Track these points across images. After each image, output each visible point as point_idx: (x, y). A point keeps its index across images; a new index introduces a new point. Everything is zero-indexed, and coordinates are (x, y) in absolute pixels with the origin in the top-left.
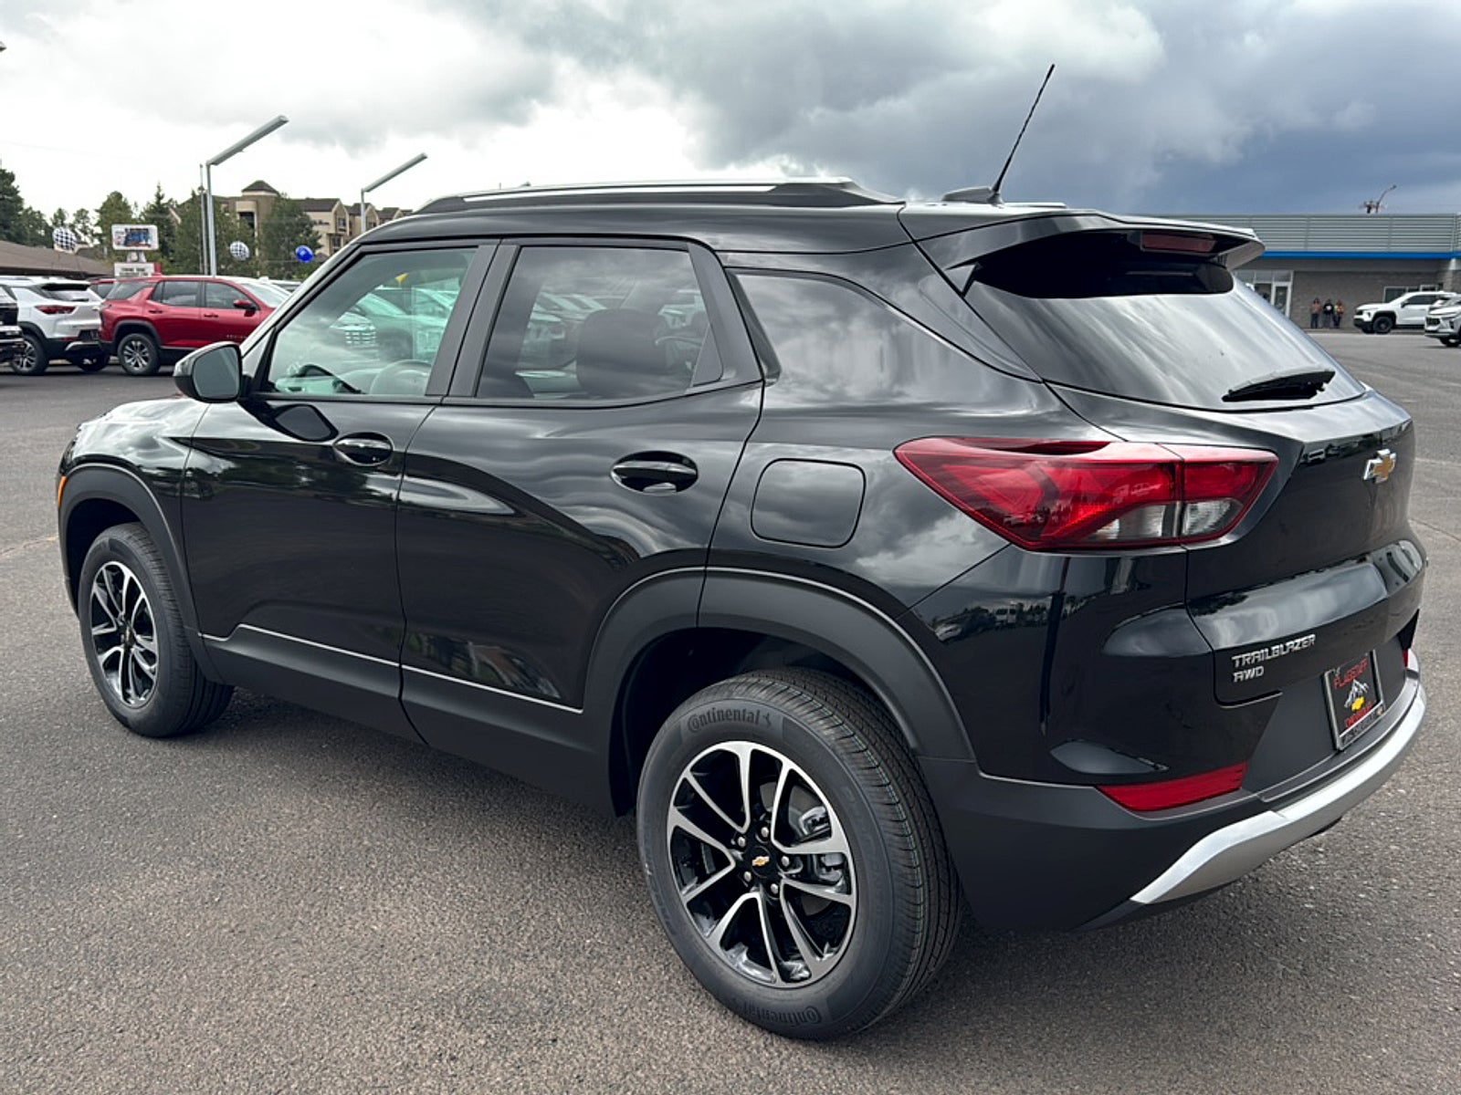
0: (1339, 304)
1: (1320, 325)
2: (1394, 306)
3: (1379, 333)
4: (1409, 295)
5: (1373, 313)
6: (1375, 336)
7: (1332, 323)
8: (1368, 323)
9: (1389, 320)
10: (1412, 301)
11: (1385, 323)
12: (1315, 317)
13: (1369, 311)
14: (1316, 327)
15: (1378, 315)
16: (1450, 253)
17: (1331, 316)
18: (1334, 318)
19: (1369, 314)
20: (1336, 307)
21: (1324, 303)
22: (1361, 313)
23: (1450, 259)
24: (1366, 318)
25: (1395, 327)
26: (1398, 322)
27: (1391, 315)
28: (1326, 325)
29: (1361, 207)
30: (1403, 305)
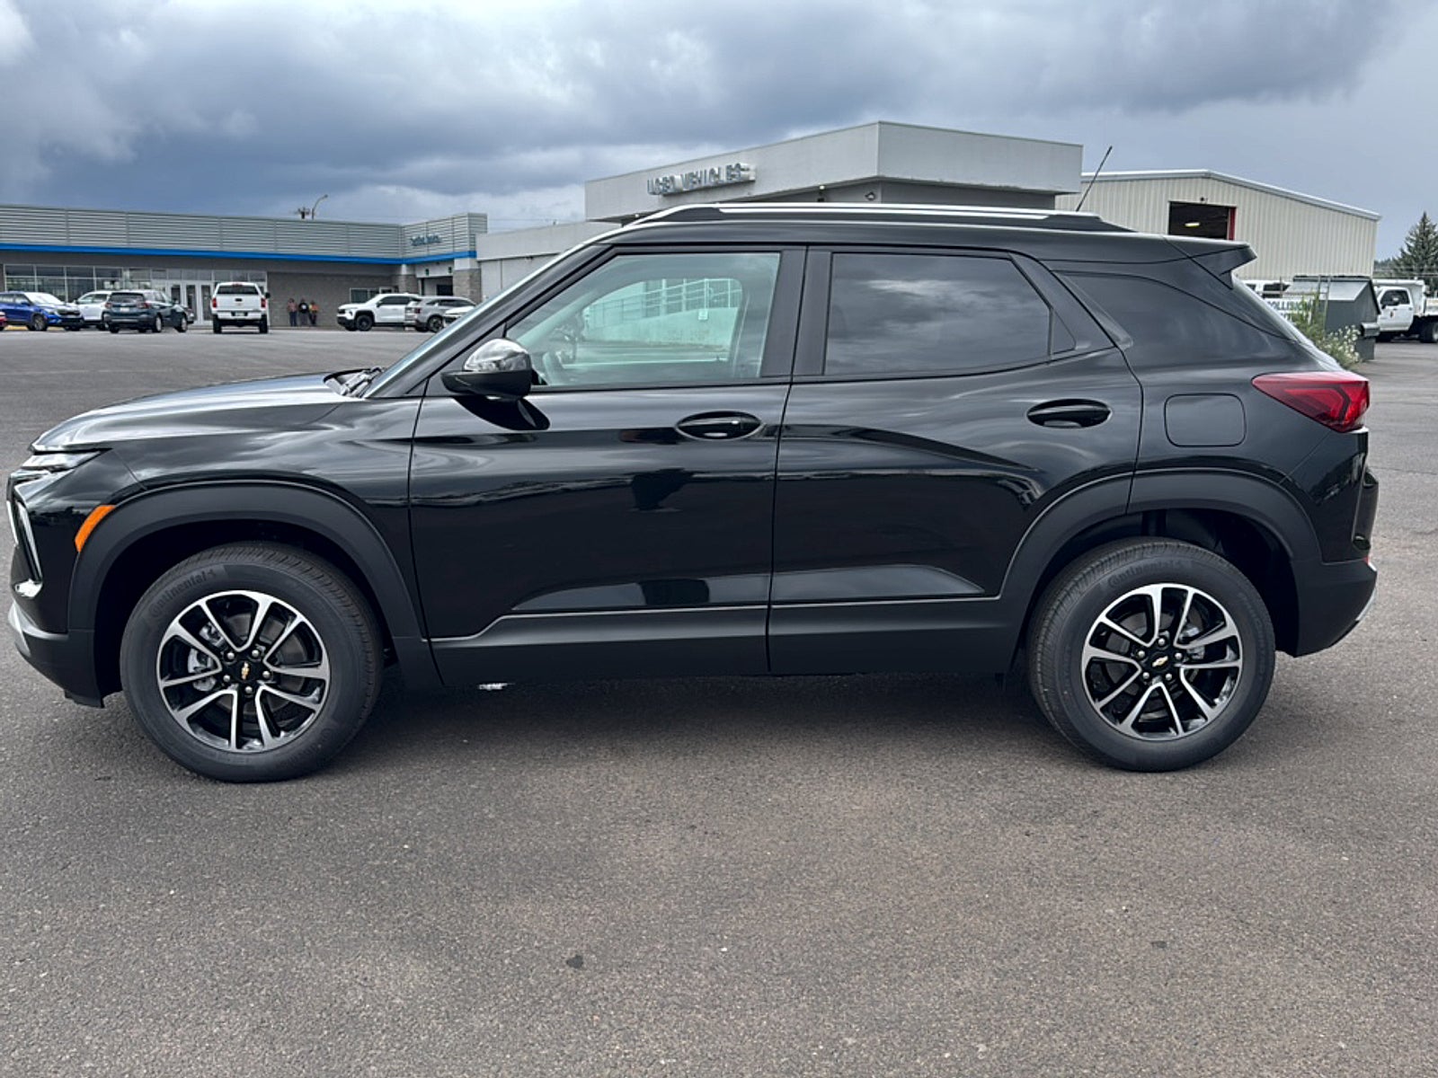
0: (313, 304)
1: (298, 323)
2: (370, 305)
3: (362, 330)
4: (380, 297)
5: (354, 312)
6: (358, 332)
7: (309, 322)
8: (351, 321)
9: (368, 318)
10: (385, 302)
11: (365, 321)
12: (293, 315)
13: (351, 310)
14: (295, 325)
15: (359, 313)
16: (400, 260)
17: (307, 315)
18: (310, 317)
19: (351, 313)
20: (310, 307)
21: (299, 303)
22: (343, 312)
23: (400, 265)
24: (349, 317)
25: (374, 324)
26: (377, 320)
27: (369, 314)
28: (304, 324)
29: (296, 213)
30: (379, 305)
